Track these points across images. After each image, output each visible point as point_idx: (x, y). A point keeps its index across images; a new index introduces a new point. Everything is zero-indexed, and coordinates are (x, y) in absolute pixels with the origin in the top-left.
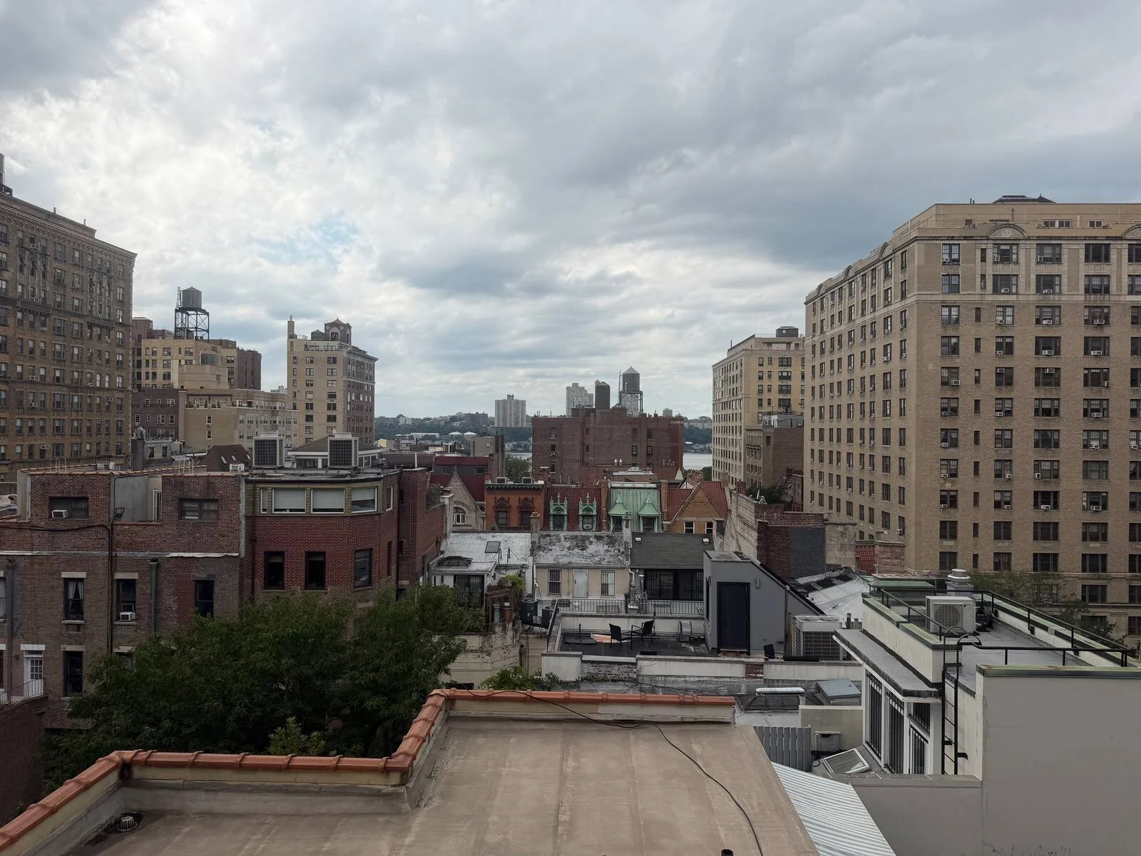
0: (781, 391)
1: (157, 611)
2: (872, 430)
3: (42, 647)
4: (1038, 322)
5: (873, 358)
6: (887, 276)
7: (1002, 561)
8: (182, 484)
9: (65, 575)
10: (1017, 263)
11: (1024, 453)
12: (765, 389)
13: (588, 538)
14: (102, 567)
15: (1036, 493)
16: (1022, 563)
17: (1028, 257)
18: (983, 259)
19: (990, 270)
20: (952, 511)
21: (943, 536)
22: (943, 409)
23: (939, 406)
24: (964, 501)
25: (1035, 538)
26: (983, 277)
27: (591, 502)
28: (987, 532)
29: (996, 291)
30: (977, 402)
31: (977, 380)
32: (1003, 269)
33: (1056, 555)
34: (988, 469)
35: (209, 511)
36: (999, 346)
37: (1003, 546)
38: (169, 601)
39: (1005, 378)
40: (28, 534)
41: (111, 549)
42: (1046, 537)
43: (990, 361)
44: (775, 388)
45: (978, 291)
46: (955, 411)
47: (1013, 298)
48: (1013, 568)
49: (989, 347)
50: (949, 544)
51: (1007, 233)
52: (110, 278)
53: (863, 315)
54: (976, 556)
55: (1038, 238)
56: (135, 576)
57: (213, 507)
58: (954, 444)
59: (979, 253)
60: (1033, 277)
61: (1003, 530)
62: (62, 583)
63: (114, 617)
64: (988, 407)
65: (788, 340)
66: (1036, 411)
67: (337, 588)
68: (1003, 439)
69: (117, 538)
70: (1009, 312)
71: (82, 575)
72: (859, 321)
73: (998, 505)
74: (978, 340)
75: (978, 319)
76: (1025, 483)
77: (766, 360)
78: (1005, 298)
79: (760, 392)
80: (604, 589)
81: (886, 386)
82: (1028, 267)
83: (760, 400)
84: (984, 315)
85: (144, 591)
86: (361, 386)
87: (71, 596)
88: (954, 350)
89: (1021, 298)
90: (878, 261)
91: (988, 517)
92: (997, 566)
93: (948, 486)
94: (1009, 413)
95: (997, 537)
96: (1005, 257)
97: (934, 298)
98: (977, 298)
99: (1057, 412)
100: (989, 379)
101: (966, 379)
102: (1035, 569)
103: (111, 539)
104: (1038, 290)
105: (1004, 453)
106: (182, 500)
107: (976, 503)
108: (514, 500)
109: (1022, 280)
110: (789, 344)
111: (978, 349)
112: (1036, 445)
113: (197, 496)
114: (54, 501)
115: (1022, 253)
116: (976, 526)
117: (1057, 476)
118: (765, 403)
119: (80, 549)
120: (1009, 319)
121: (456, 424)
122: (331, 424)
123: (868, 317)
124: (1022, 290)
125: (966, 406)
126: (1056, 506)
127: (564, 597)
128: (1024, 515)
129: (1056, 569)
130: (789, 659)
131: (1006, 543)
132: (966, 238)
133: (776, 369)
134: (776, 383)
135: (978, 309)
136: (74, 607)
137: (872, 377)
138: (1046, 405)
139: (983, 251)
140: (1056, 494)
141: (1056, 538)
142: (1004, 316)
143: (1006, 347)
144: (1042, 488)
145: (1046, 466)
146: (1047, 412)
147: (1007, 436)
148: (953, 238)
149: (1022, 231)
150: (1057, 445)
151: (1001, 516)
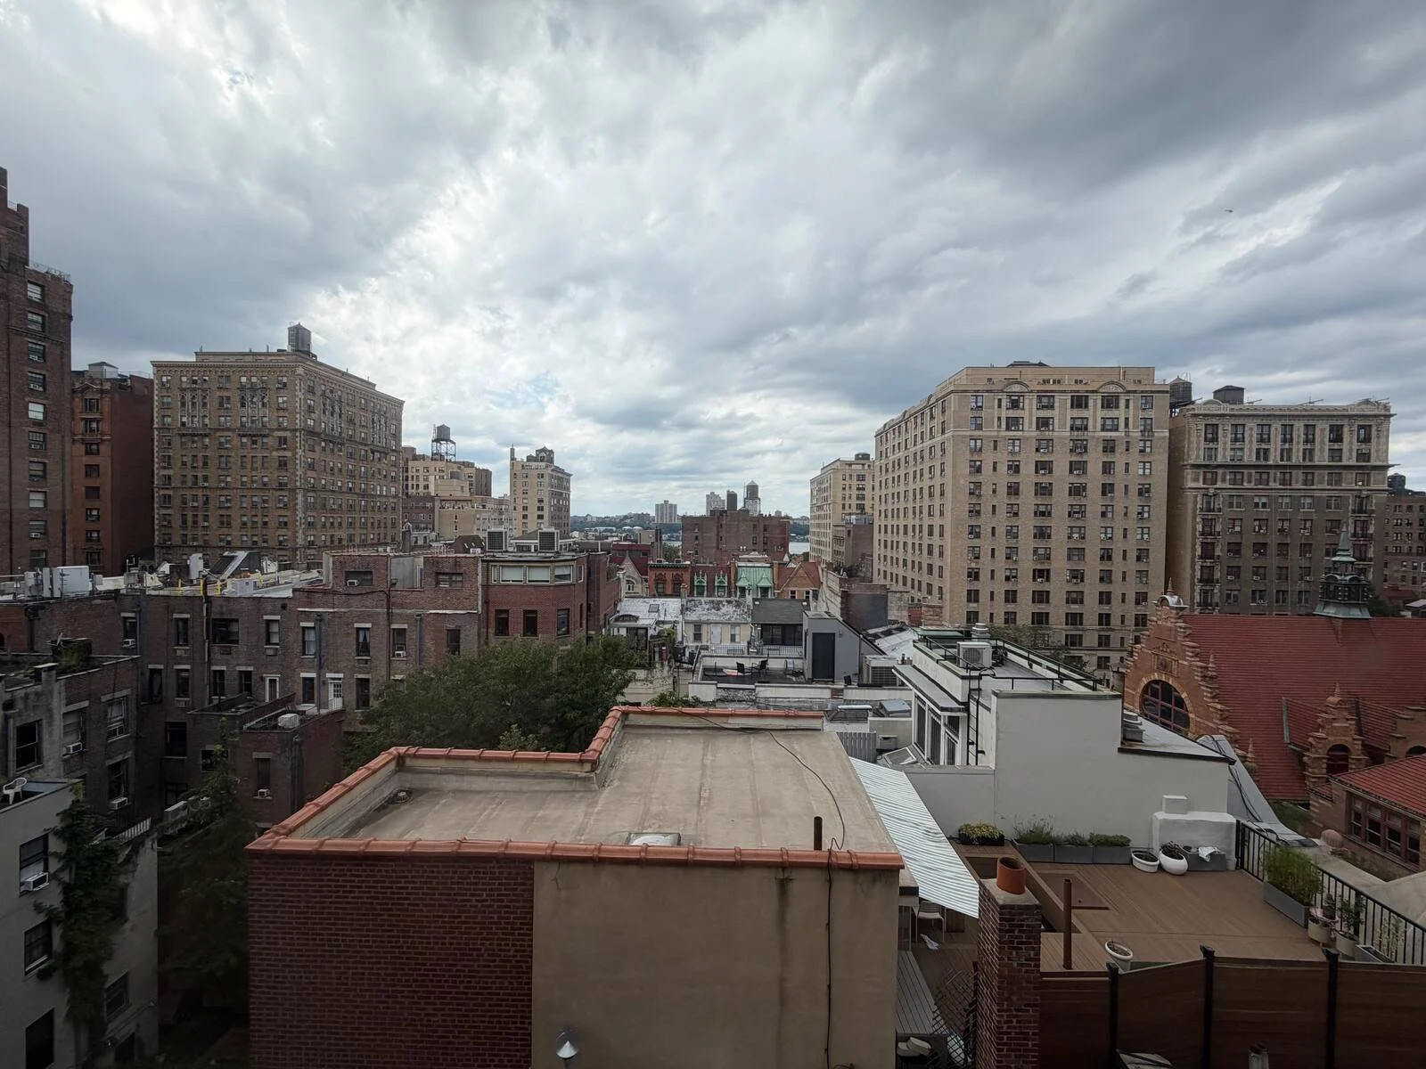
0: (858, 498)
1: (421, 651)
2: (921, 526)
3: (341, 675)
4: (1037, 450)
5: (922, 475)
6: (932, 417)
7: (1010, 618)
8: (438, 562)
9: (356, 625)
10: (1023, 409)
11: (1027, 542)
12: (847, 497)
13: (721, 602)
14: (383, 620)
15: (1034, 570)
16: (1024, 619)
17: (1031, 404)
18: (1000, 406)
19: (1004, 414)
20: (976, 582)
21: (969, 600)
22: (970, 511)
23: (967, 509)
24: (984, 575)
25: (1034, 602)
26: (999, 419)
27: (724, 577)
28: (1000, 597)
29: (1008, 429)
30: (994, 507)
31: (994, 491)
32: (1012, 413)
33: (1047, 614)
34: (1001, 554)
35: (456, 582)
36: (1010, 467)
37: (1011, 607)
38: (429, 645)
39: (1014, 490)
40: (330, 596)
41: (388, 608)
42: (1041, 602)
43: (1004, 477)
44: (854, 496)
45: (996, 429)
46: (978, 512)
47: (1021, 433)
48: (1018, 623)
49: (1003, 468)
50: (973, 606)
51: (1017, 388)
52: (386, 418)
53: (915, 445)
54: (992, 614)
55: (1038, 391)
56: (406, 626)
57: (460, 579)
58: (978, 536)
59: (996, 401)
60: (1034, 419)
61: (1011, 597)
62: (355, 631)
63: (391, 655)
64: (1002, 510)
65: (862, 462)
66: (1035, 513)
67: (545, 636)
68: (1012, 533)
69: (393, 600)
70: (1017, 443)
71: (369, 625)
72: (913, 449)
73: (1007, 579)
74: (995, 463)
75: (995, 448)
76: (1027, 563)
77: (848, 477)
78: (1015, 433)
79: (844, 498)
80: (733, 638)
81: (931, 495)
82: (1031, 412)
83: (844, 505)
84: (1000, 445)
85: (412, 636)
86: (561, 494)
87: (361, 640)
88: (979, 470)
89: (1025, 434)
90: (926, 407)
91: (1001, 587)
92: (1006, 621)
93: (973, 565)
94: (1016, 514)
95: (1007, 601)
96: (1015, 405)
97: (964, 433)
98: (995, 433)
99: (1050, 514)
100: (1003, 490)
101: (986, 490)
102: (1033, 623)
103: (388, 601)
104: (1038, 428)
105: (1012, 543)
106: (438, 574)
107: (992, 577)
108: (669, 575)
109: (1026, 421)
110: (863, 465)
111: (995, 469)
112: (1035, 537)
113: (447, 570)
114: (349, 574)
115: (1027, 401)
116: (992, 593)
117: (1049, 559)
118: (847, 507)
119: (367, 607)
120: (1017, 449)
121: (628, 521)
122: (540, 521)
123: (919, 447)
124: (1026, 428)
125: (986, 509)
126: (1048, 580)
127: (704, 643)
128: (1026, 586)
129: (1047, 623)
130: (861, 686)
131: (1013, 605)
132: (987, 391)
133: (855, 483)
134: (855, 493)
135: (995, 441)
136: (364, 648)
137: (921, 489)
138: (1042, 509)
139: (1000, 400)
140: (1048, 571)
141: (1048, 602)
142: (1014, 446)
143: (1015, 468)
144: (1039, 567)
145: (1041, 551)
146: (1043, 514)
147: (1015, 530)
148: (978, 391)
149: (1027, 386)
150: (1049, 537)
151: (1010, 586)
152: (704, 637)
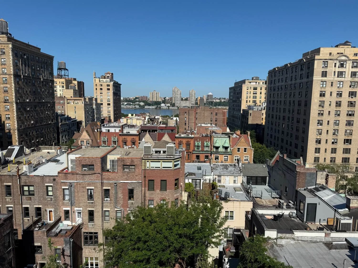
0: (253, 98)
1: (116, 198)
2: (293, 118)
3: (81, 209)
4: (350, 86)
5: (294, 95)
6: (302, 69)
7: (333, 160)
8: (124, 160)
9: (87, 188)
10: (345, 68)
11: (342, 127)
12: (249, 97)
13: (227, 165)
14: (99, 185)
15: (345, 140)
16: (339, 161)
17: (349, 66)
18: (335, 66)
19: (337, 70)
20: (319, 145)
21: (316, 152)
22: (319, 114)
23: (318, 113)
24: (323, 142)
25: (343, 153)
26: (335, 72)
27: (208, 142)
28: (329, 151)
29: (338, 77)
30: (329, 112)
31: (330, 105)
32: (341, 70)
33: (349, 158)
34: (331, 132)
35: (132, 168)
36: (337, 94)
37: (333, 155)
38: (120, 195)
39: (338, 104)
40: (75, 175)
41: (102, 180)
42: (346, 153)
43: (334, 99)
45: (333, 76)
46: (322, 114)
47: (343, 79)
48: (336, 162)
49: (334, 95)
50: (317, 155)
51: (343, 58)
52: (47, 65)
53: (291, 80)
54: (325, 158)
55: (353, 60)
56: (110, 188)
57: (133, 167)
58: (321, 124)
59: (334, 64)
60: (350, 72)
61: (334, 151)
62: (87, 190)
63: (103, 200)
64: (333, 113)
66: (347, 115)
67: (170, 191)
68: (336, 123)
69: (103, 177)
70: (342, 83)
71: (93, 188)
72: (290, 82)
73: (333, 143)
74: (331, 92)
75: (332, 85)
76: (341, 137)
77: (249, 88)
78: (341, 79)
79: (247, 98)
80: (235, 182)
81: (299, 105)
82: (349, 69)
84: (334, 84)
85: (112, 192)
86: (117, 93)
87: (89, 194)
88: (324, 95)
89: (346, 79)
90: (299, 64)
91: (330, 146)
92: (331, 161)
93: (318, 137)
94: (339, 115)
95: (332, 153)
96: (342, 65)
97: (319, 79)
98: (332, 79)
99: (353, 115)
100: (334, 104)
101: (326, 104)
102: (342, 162)
103: (102, 177)
104: (351, 77)
105: (336, 127)
106: (124, 165)
107: (326, 142)
108: (184, 141)
109: (347, 73)
110: (256, 82)
111: (331, 95)
112: (346, 125)
113: (128, 164)
114: (84, 166)
115: (347, 64)
116: (326, 149)
117: (351, 135)
118: (248, 102)
119: (92, 180)
120: (341, 86)
121: (137, 100)
122: (109, 106)
123: (293, 82)
124: (346, 76)
125: (326, 113)
126: (350, 144)
127: (222, 184)
128: (340, 146)
129: (348, 162)
130: (337, 231)
131: (334, 154)
132: (330, 60)
133: (252, 91)
134: (252, 95)
135: (332, 83)
136: (91, 197)
137: (294, 101)
138: (350, 113)
139: (335, 64)
140: (351, 140)
141: (349, 153)
142: (340, 85)
143: (340, 95)
144: (347, 138)
145: (348, 131)
146: (350, 115)
147: (338, 122)
148: (326, 59)
149: (348, 57)
150: (352, 125)
151: (334, 146)
152: (222, 181)
